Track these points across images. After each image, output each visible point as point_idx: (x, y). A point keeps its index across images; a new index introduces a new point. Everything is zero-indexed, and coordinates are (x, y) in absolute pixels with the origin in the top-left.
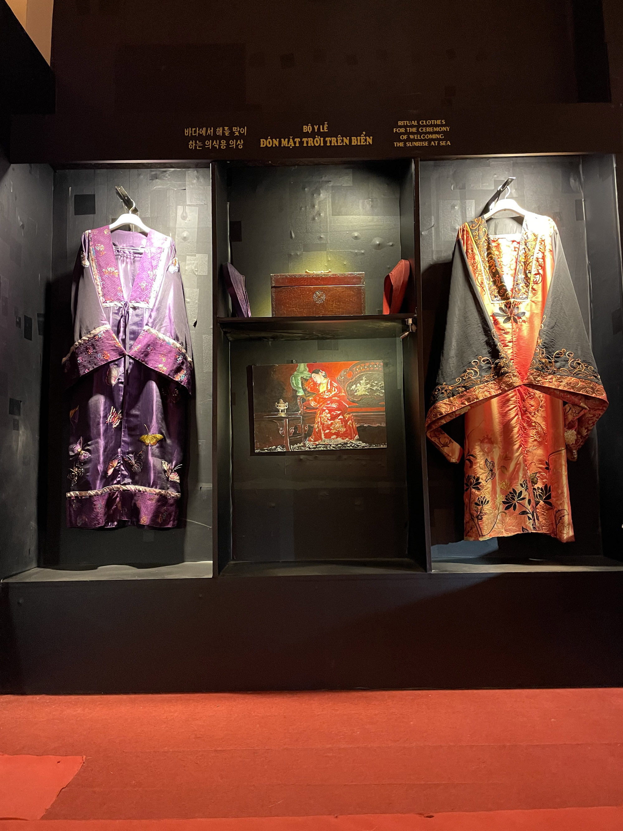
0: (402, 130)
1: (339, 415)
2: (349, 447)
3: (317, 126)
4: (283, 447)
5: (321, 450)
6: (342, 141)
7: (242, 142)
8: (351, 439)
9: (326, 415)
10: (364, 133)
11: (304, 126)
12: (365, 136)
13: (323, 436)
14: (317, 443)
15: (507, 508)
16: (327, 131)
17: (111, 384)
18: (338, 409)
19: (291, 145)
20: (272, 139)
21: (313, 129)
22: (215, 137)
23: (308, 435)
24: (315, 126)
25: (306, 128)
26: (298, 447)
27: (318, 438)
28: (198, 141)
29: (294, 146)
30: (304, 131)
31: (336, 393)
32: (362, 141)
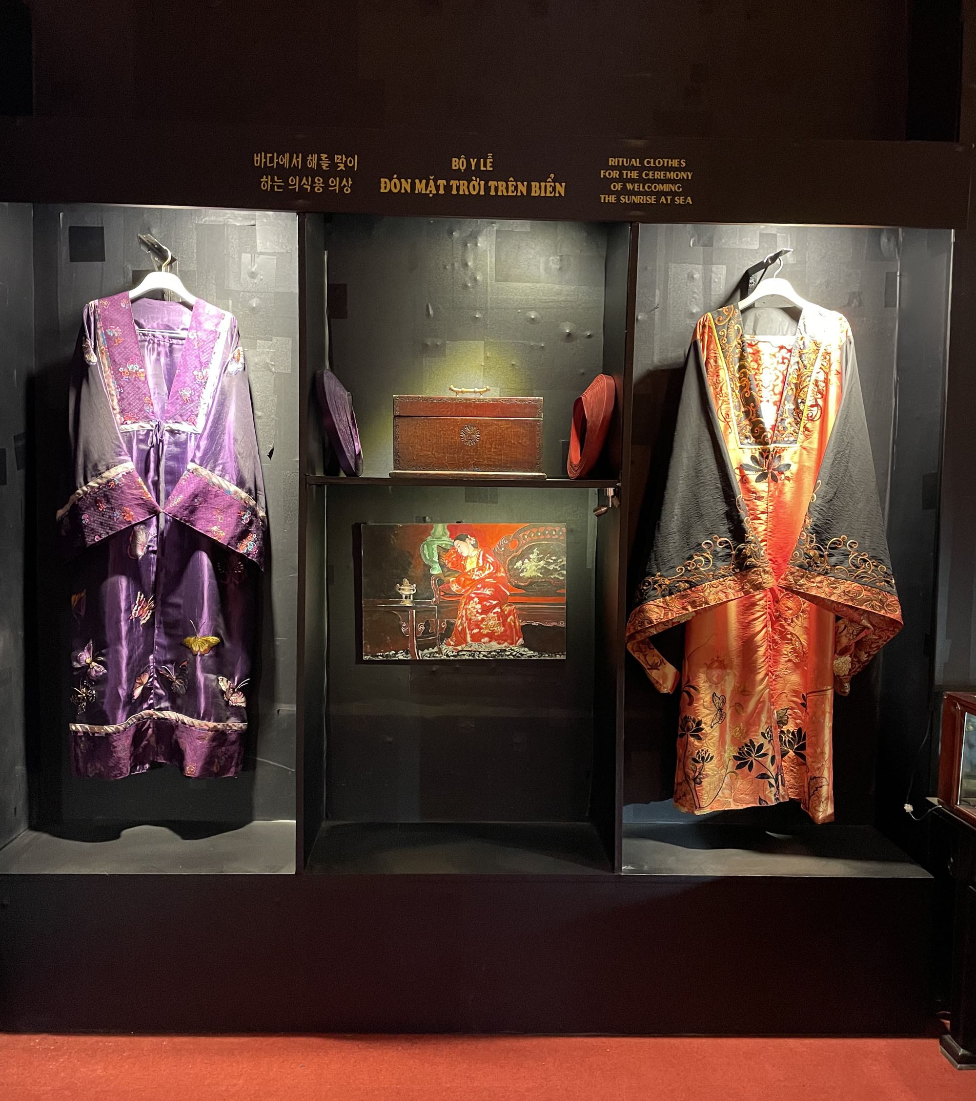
0: (615, 174)
1: (495, 606)
2: (508, 656)
3: (475, 160)
4: (407, 654)
5: (466, 660)
6: (516, 188)
7: (350, 182)
8: (512, 644)
9: (475, 606)
10: (552, 176)
11: (454, 160)
12: (554, 181)
13: (469, 639)
14: (459, 648)
15: (739, 767)
16: (491, 169)
17: (137, 556)
18: (492, 597)
19: (431, 191)
20: (399, 178)
21: (469, 164)
22: (305, 172)
23: (447, 633)
24: (471, 160)
25: (457, 164)
26: (430, 654)
27: (461, 640)
28: (276, 177)
29: (435, 192)
30: (454, 168)
31: (492, 573)
32: (549, 189)
